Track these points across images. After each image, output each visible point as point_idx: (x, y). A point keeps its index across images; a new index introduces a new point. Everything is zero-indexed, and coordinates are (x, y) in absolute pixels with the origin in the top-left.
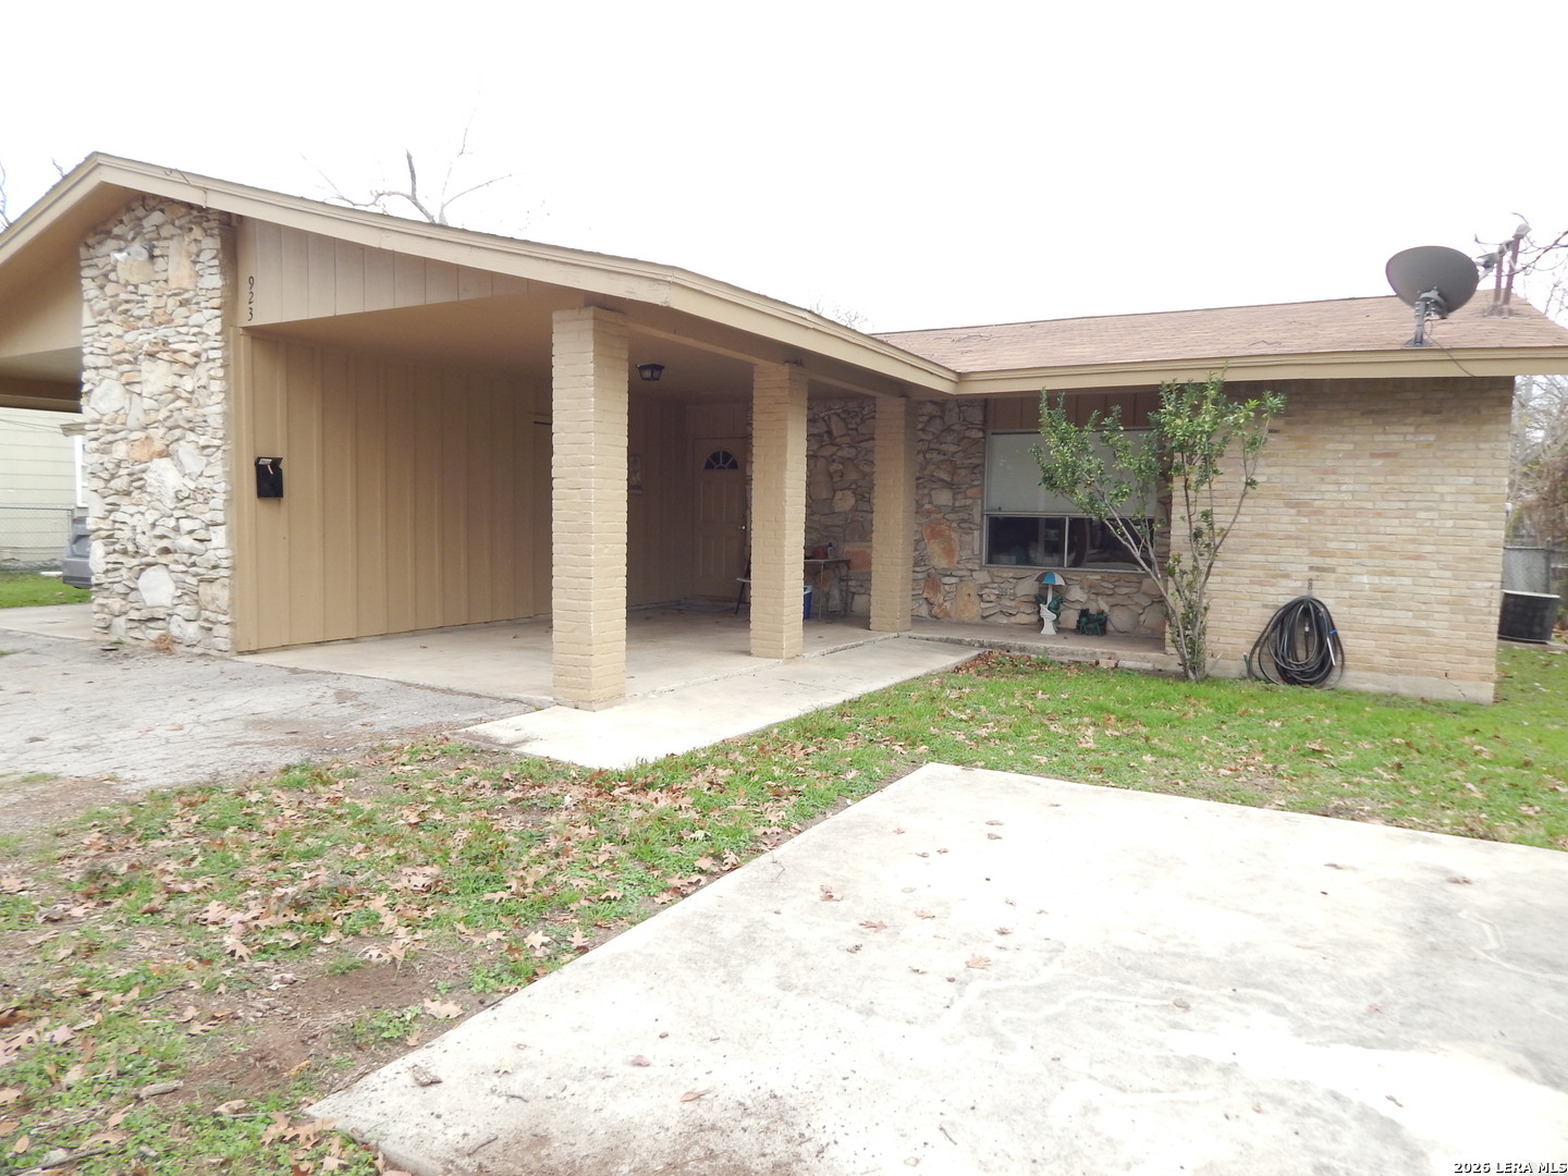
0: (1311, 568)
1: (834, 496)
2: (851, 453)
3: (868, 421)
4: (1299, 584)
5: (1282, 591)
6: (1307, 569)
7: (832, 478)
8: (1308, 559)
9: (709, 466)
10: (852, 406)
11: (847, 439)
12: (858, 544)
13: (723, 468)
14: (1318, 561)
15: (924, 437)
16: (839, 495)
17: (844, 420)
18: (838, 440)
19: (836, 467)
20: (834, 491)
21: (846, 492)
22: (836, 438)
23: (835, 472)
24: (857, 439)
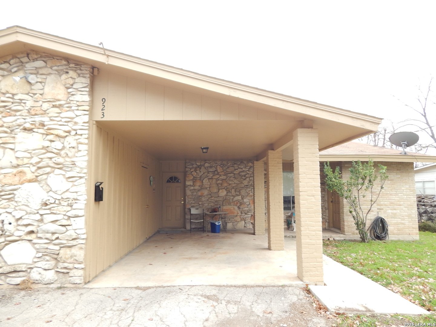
0: (378, 209)
1: (219, 191)
2: (225, 177)
3: (230, 168)
4: (375, 213)
5: (372, 215)
6: (377, 209)
7: (218, 186)
8: (377, 207)
9: (168, 181)
10: (225, 163)
11: (223, 173)
12: (228, 206)
13: (174, 182)
14: (379, 207)
15: (249, 173)
16: (221, 191)
17: (222, 167)
18: (220, 173)
19: (219, 182)
20: (219, 189)
21: (223, 190)
22: (219, 173)
23: (219, 183)
24: (226, 173)
